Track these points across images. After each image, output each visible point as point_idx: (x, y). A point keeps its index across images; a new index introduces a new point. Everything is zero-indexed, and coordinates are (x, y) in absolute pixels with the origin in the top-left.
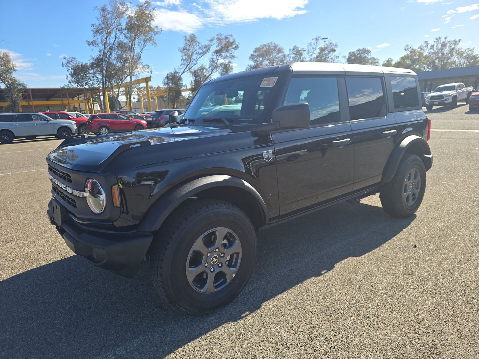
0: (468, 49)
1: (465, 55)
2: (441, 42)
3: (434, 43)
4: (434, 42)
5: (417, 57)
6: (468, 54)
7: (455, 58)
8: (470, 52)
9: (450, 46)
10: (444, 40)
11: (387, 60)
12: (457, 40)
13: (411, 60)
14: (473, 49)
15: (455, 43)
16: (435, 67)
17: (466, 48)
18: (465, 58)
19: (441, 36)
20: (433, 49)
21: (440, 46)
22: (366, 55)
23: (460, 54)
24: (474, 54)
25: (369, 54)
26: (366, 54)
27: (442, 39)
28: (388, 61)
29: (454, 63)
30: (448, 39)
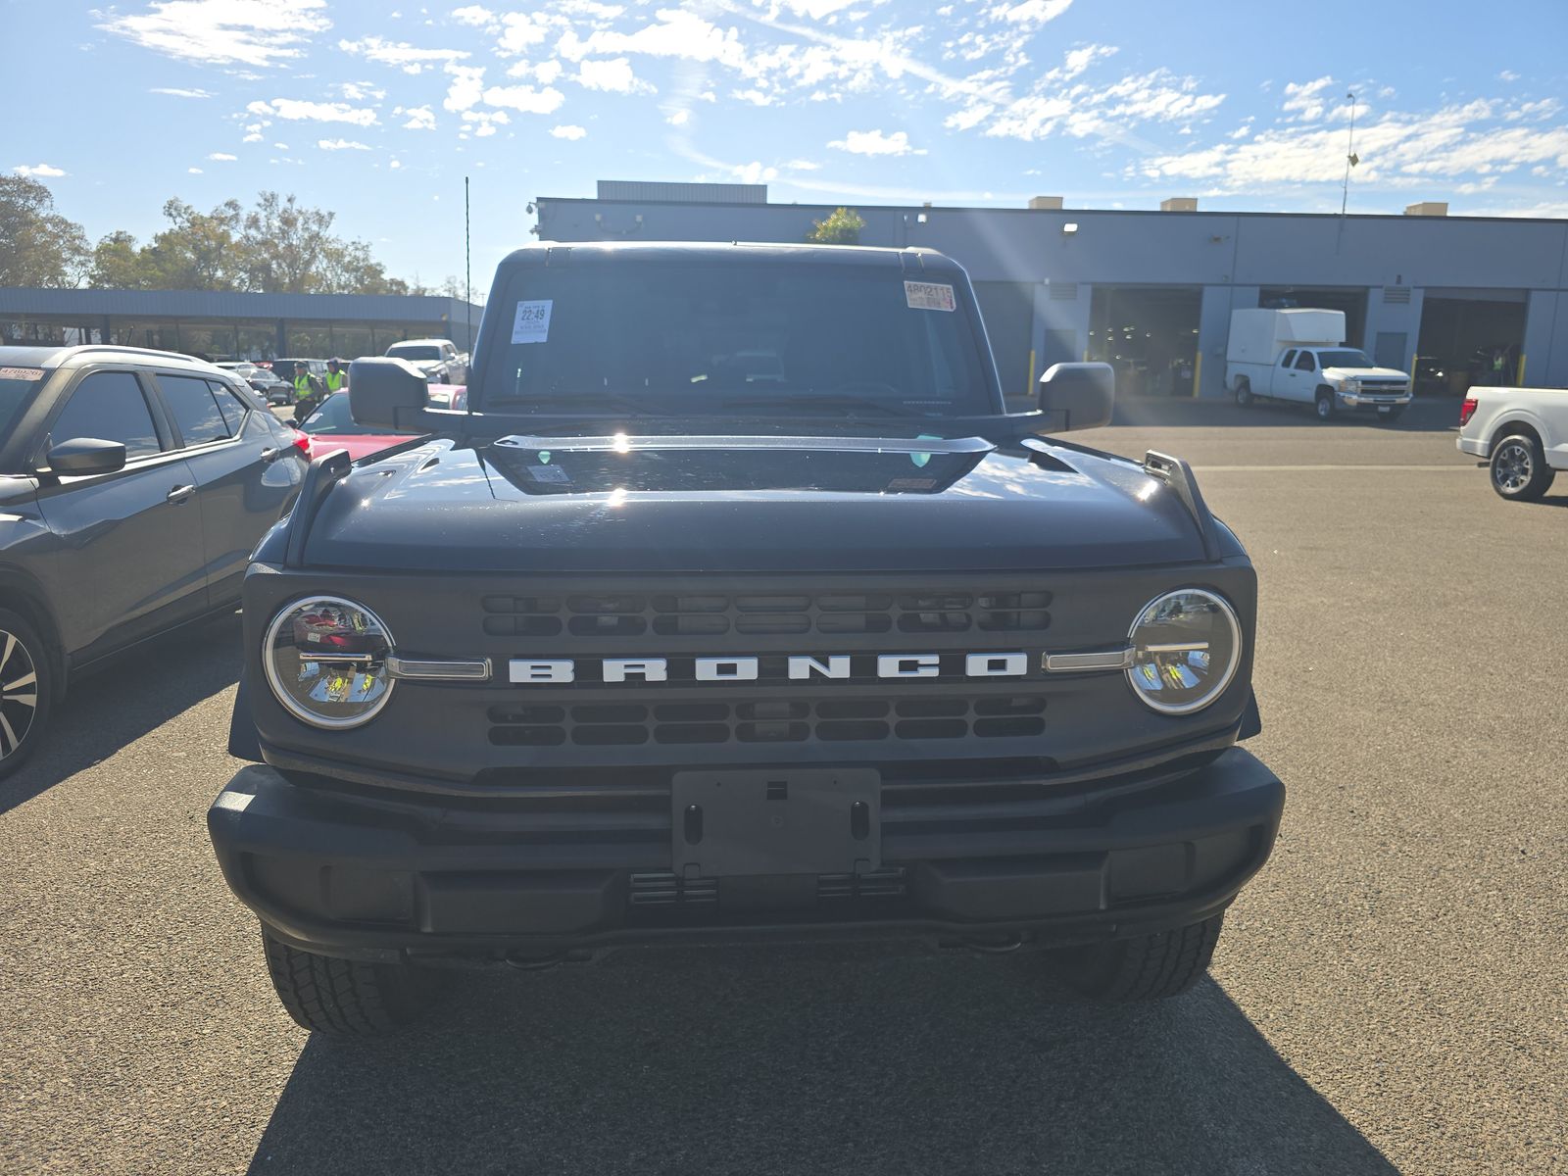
0: (353, 243)
1: (347, 259)
2: (280, 211)
3: (258, 209)
4: (259, 205)
5: (213, 244)
6: (356, 258)
7: (320, 265)
8: (360, 254)
9: (306, 226)
10: (288, 205)
11: (113, 236)
12: (324, 212)
13: (195, 248)
14: (367, 246)
15: (322, 220)
16: (272, 284)
17: (348, 241)
18: (346, 269)
19: (276, 193)
20: (258, 228)
21: (276, 223)
22: (32, 203)
23: (335, 256)
24: (373, 261)
25: (47, 202)
26: (34, 198)
27: (279, 199)
28: (116, 240)
29: (320, 279)
30: (296, 206)
